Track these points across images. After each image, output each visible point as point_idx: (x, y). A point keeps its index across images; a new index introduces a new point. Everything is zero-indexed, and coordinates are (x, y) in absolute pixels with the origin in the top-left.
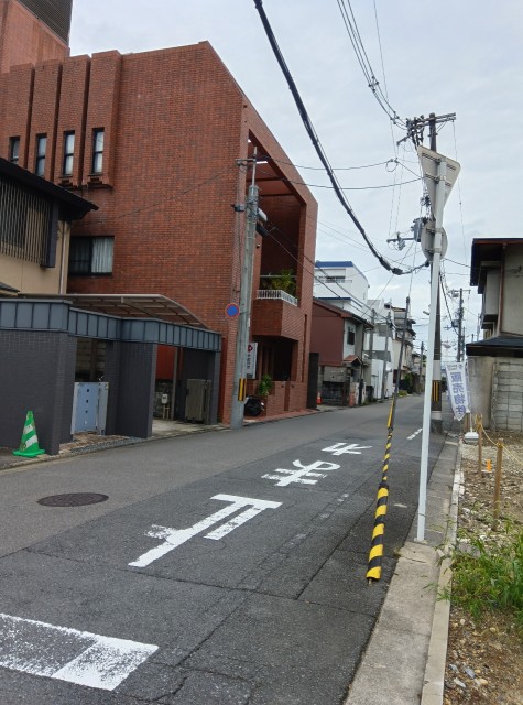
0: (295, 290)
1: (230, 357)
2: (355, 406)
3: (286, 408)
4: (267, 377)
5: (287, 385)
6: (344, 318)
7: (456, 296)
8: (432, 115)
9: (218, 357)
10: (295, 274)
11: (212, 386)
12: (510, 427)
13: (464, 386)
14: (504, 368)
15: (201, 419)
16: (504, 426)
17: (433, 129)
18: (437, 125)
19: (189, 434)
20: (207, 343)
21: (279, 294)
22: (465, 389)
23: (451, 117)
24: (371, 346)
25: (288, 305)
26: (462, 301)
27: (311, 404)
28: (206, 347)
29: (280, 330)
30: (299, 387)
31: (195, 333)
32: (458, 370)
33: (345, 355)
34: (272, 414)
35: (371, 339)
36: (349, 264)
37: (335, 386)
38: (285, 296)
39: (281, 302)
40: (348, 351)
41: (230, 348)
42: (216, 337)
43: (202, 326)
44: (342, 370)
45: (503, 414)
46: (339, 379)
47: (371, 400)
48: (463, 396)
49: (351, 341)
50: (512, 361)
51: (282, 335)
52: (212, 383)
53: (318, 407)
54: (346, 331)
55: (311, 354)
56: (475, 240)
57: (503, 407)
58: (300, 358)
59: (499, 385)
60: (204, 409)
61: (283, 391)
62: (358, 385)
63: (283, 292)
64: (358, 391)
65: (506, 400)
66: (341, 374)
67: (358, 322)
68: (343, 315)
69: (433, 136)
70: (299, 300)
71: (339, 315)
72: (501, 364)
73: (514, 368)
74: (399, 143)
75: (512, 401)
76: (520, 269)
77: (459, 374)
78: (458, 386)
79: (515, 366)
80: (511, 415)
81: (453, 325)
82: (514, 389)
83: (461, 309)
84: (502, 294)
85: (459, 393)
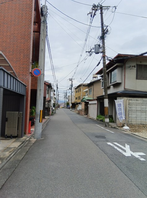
1: (29, 98)
2: (51, 115)
7: (71, 80)
8: (101, 5)
12: (132, 123)
13: (122, 109)
14: (130, 101)
16: (130, 123)
17: (101, 11)
18: (103, 10)
32: (120, 103)
40: (47, 96)
41: (29, 94)
48: (121, 113)
49: (48, 93)
50: (133, 99)
54: (47, 90)
57: (130, 116)
59: (130, 108)
62: (51, 108)
67: (50, 86)
68: (46, 84)
69: (102, 13)
74: (88, 14)
75: (133, 113)
76: (130, 66)
77: (120, 104)
78: (120, 109)
79: (134, 101)
80: (132, 118)
81: (70, 89)
82: (133, 109)
83: (72, 84)
84: (125, 75)
85: (120, 112)
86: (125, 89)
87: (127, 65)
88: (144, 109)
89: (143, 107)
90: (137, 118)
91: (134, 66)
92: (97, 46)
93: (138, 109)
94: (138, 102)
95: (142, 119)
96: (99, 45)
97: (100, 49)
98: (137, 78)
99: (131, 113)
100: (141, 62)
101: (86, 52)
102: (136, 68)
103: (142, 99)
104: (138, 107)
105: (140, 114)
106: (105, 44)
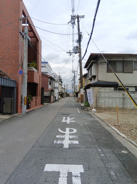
0: (36, 68)
1: (19, 89)
2: (52, 102)
3: (36, 105)
4: (30, 96)
5: (36, 98)
6: (48, 77)
7: (73, 72)
8: (78, 15)
9: (15, 89)
10: (36, 63)
11: (14, 100)
12: (102, 107)
13: (91, 96)
15: (10, 113)
16: (100, 106)
17: (78, 20)
18: (79, 19)
19: (7, 119)
20: (11, 84)
21: (33, 69)
22: (92, 97)
23: (83, 17)
24: (54, 86)
25: (35, 72)
26: (75, 74)
27: (42, 103)
28: (11, 86)
29: (33, 80)
30: (39, 98)
31: (7, 80)
33: (49, 88)
34: (32, 108)
35: (54, 84)
36: (47, 63)
37: (47, 97)
38: (34, 69)
39: (33, 71)
40: (50, 87)
41: (20, 86)
42: (15, 82)
43: (9, 78)
44: (49, 92)
45: (100, 103)
46: (48, 95)
47: (56, 101)
49: (50, 84)
50: (102, 88)
51: (34, 82)
52: (14, 99)
53: (44, 104)
54: (49, 81)
55: (42, 88)
56: (91, 53)
57: (100, 101)
58: (39, 89)
59: (99, 95)
60: (11, 109)
61: (35, 99)
62: (53, 96)
63: (34, 68)
64: (53, 98)
65: (100, 99)
66: (48, 94)
67: (52, 78)
68: (48, 76)
69: (78, 22)
70: (38, 71)
71: (47, 76)
72: (99, 89)
73: (102, 90)
74: (68, 23)
75: (102, 99)
76: (102, 62)
77: (90, 92)
78: (90, 96)
79: (103, 90)
80: (102, 103)
81: (73, 80)
82: (103, 96)
83: (75, 76)
84: (98, 70)
85: (90, 98)
86: (98, 80)
87: (99, 62)
88: (111, 96)
89: (110, 94)
90: (106, 103)
91: (105, 62)
92: (76, 47)
93: (106, 96)
94: (106, 90)
95: (109, 103)
96: (77, 47)
97: (77, 50)
98: (108, 72)
99: (101, 99)
100: (110, 59)
101: (67, 53)
102: (106, 64)
103: (109, 88)
104: (106, 94)
105: (108, 100)
106: (81, 46)
